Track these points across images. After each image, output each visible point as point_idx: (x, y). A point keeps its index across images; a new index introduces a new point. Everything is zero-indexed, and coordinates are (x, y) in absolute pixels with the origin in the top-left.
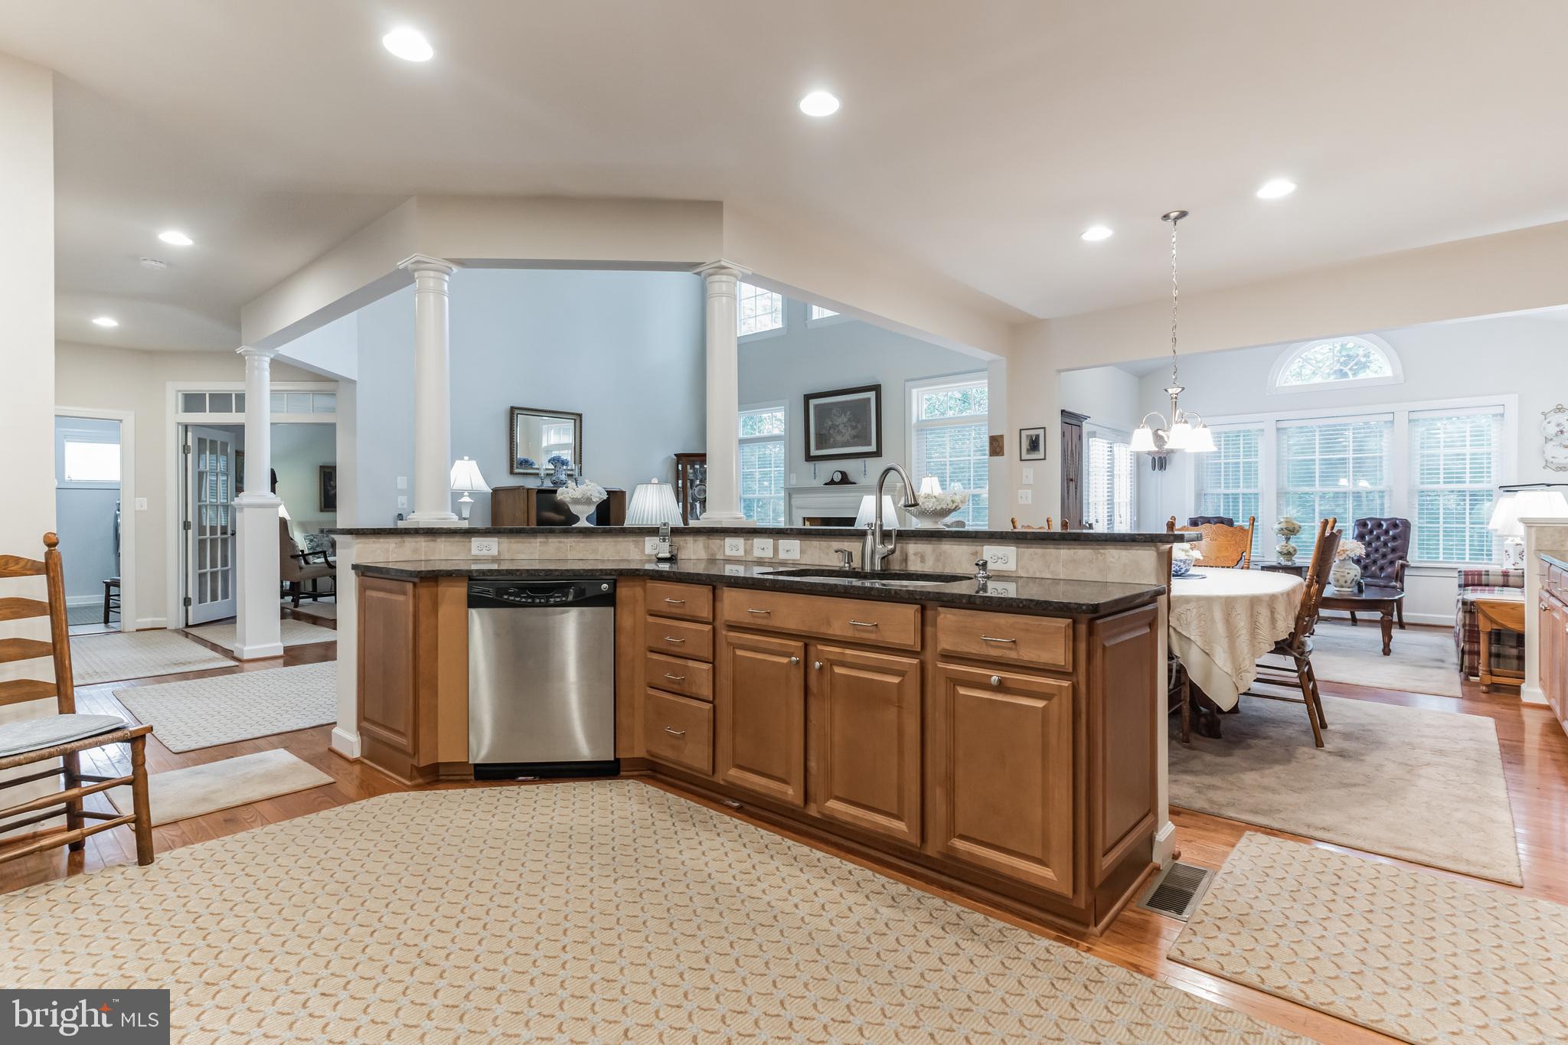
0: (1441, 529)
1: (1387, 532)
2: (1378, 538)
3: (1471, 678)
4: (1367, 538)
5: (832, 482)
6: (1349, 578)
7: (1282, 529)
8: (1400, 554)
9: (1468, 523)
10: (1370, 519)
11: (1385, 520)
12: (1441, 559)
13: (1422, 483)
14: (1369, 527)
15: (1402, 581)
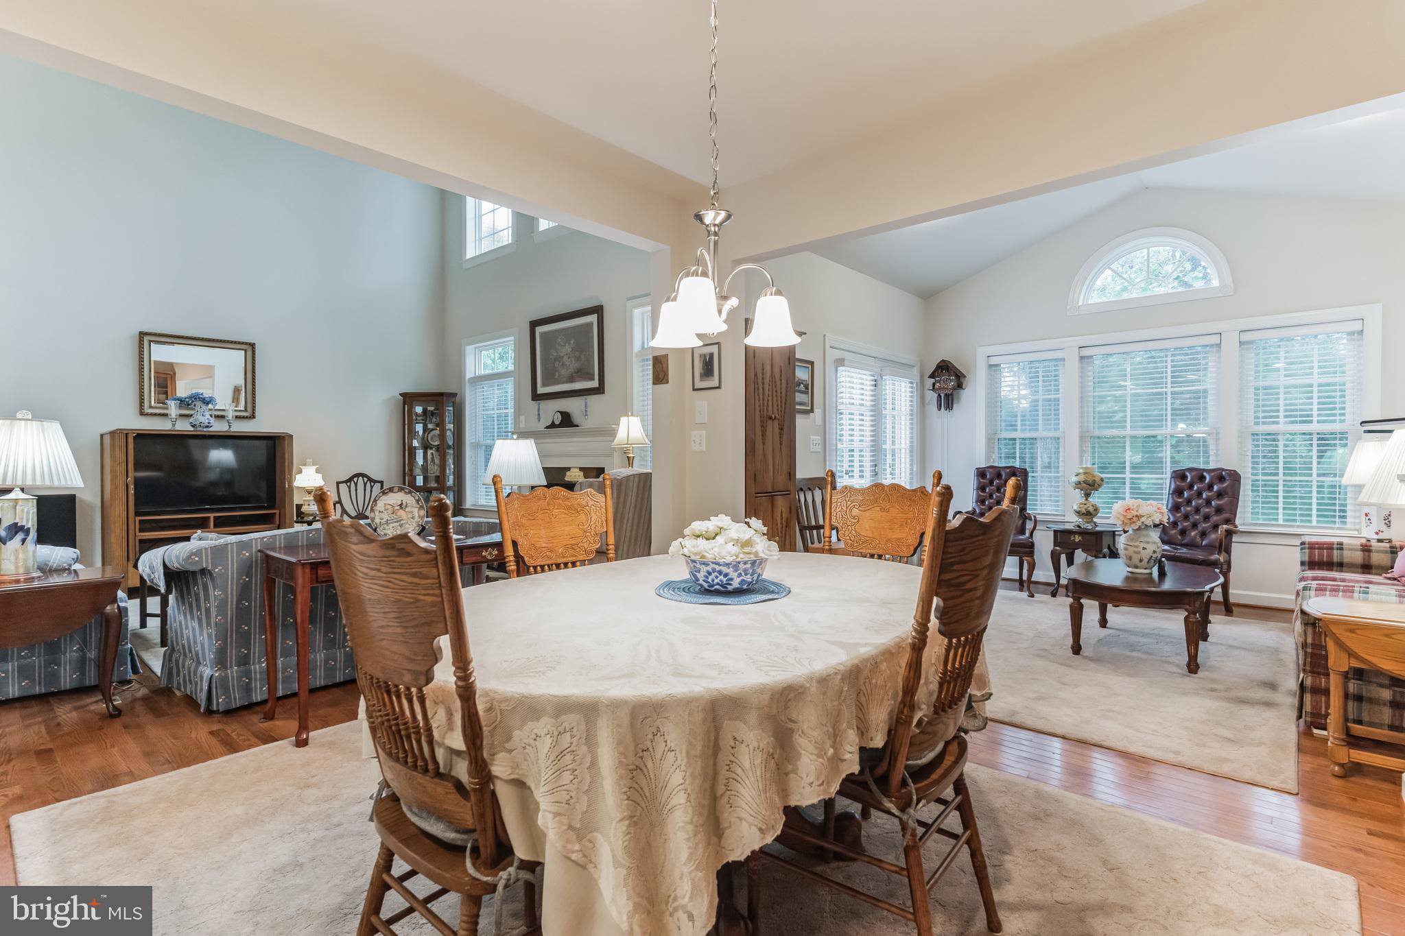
0: (1281, 483)
1: (1210, 487)
2: (1199, 494)
3: (1316, 731)
4: (1186, 494)
5: (553, 426)
6: (1146, 555)
7: (1079, 483)
8: (1225, 516)
9: (1315, 475)
10: (1190, 470)
11: (1209, 471)
12: (1281, 522)
13: (1257, 423)
14: (1189, 480)
15: (1228, 551)
